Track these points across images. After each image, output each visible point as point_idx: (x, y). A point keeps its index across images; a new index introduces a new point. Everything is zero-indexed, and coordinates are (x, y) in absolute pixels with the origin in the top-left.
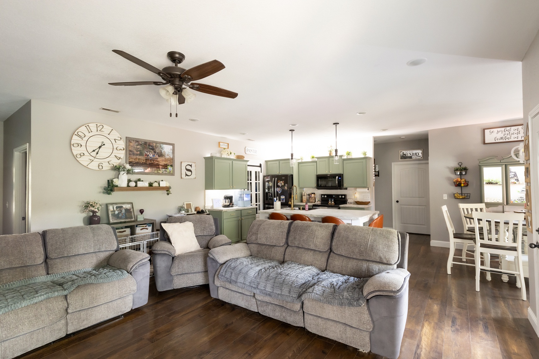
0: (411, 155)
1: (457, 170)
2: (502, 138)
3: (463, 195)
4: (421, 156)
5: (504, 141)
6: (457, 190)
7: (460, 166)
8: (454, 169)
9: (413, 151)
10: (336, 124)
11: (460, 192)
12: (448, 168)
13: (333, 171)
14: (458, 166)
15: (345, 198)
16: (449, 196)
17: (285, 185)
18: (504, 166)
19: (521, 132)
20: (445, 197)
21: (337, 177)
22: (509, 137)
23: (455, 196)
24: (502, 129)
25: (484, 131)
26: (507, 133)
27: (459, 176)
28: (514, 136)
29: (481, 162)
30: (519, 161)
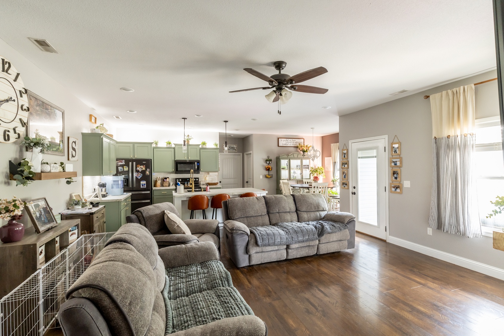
0: (230, 148)
1: (267, 161)
4: (236, 150)
5: (286, 146)
6: (266, 173)
8: (265, 160)
10: (226, 122)
12: (263, 159)
13: (192, 158)
14: (267, 158)
15: (198, 181)
16: (263, 176)
17: (146, 170)
18: (289, 159)
19: (292, 142)
20: (261, 177)
21: (196, 163)
22: (287, 144)
23: (266, 176)
24: (285, 139)
25: (278, 139)
26: (287, 141)
27: (267, 165)
28: (290, 144)
29: (281, 157)
30: (295, 157)
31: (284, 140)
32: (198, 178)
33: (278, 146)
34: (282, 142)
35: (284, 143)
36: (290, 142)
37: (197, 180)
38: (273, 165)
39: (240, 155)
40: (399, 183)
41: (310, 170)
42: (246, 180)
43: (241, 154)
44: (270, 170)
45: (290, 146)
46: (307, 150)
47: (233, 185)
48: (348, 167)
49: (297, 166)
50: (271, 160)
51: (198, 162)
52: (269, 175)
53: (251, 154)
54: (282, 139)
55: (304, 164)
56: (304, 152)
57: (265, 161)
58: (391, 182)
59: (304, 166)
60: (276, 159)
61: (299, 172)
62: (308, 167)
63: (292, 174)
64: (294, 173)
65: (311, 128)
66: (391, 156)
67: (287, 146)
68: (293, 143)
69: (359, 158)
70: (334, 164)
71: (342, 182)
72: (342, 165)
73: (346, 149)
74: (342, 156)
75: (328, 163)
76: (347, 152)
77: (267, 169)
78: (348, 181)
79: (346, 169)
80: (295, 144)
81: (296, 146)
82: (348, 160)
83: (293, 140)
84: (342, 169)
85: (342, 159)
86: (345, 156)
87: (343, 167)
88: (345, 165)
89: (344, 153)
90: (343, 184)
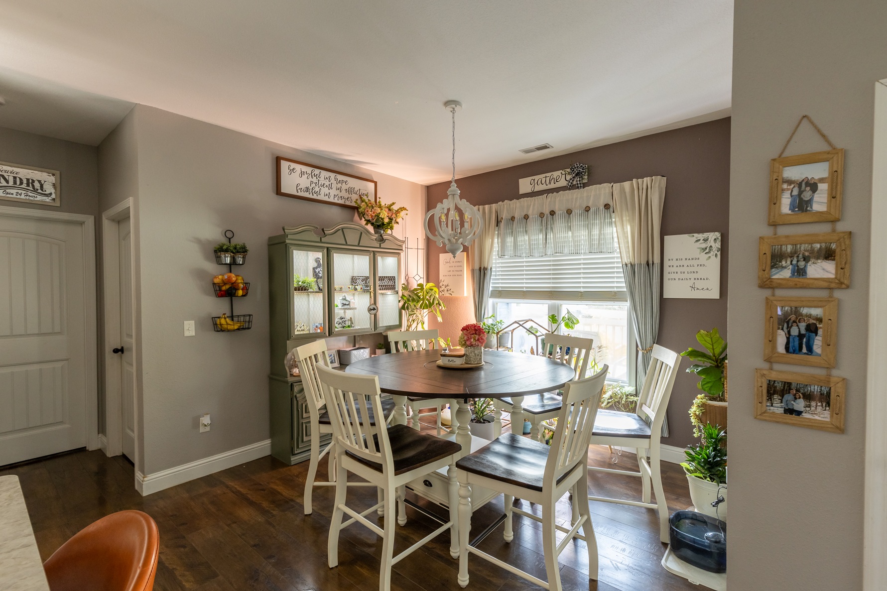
0: (7, 182)
1: (219, 250)
2: (307, 189)
3: (236, 319)
4: (53, 196)
5: (311, 196)
6: (219, 307)
7: (230, 239)
9: (16, 170)
11: (228, 314)
12: (199, 241)
14: (224, 240)
16: (200, 325)
18: (325, 250)
19: (334, 186)
20: (190, 328)
22: (317, 189)
23: (215, 324)
24: (308, 170)
25: (278, 160)
26: (315, 180)
27: (225, 269)
28: (325, 190)
29: (289, 237)
30: (346, 244)
31: (302, 173)
33: (278, 191)
34: (295, 179)
35: (304, 182)
36: (327, 183)
38: (251, 274)
39: (82, 223)
41: (400, 293)
42: (112, 340)
43: (90, 220)
44: (240, 293)
45: (326, 199)
46: (391, 219)
47: (36, 367)
48: (849, 279)
49: (354, 280)
50: (243, 250)
52: (232, 317)
54: (293, 165)
55: (380, 273)
56: (379, 226)
57: (213, 255)
59: (382, 279)
60: (269, 245)
61: (361, 302)
62: (391, 283)
63: (338, 312)
64: (346, 305)
65: (447, 103)
67: (315, 197)
68: (340, 189)
70: (481, 274)
71: (763, 375)
72: (772, 267)
73: (825, 147)
74: (774, 200)
75: (451, 273)
76: (834, 173)
77: (223, 291)
78: (835, 372)
79: (824, 294)
80: (346, 195)
81: (348, 203)
82: (841, 227)
83: (336, 179)
84: (773, 288)
85: (774, 225)
86: (801, 205)
87: (786, 274)
88: (802, 264)
89: (790, 182)
90: (782, 394)
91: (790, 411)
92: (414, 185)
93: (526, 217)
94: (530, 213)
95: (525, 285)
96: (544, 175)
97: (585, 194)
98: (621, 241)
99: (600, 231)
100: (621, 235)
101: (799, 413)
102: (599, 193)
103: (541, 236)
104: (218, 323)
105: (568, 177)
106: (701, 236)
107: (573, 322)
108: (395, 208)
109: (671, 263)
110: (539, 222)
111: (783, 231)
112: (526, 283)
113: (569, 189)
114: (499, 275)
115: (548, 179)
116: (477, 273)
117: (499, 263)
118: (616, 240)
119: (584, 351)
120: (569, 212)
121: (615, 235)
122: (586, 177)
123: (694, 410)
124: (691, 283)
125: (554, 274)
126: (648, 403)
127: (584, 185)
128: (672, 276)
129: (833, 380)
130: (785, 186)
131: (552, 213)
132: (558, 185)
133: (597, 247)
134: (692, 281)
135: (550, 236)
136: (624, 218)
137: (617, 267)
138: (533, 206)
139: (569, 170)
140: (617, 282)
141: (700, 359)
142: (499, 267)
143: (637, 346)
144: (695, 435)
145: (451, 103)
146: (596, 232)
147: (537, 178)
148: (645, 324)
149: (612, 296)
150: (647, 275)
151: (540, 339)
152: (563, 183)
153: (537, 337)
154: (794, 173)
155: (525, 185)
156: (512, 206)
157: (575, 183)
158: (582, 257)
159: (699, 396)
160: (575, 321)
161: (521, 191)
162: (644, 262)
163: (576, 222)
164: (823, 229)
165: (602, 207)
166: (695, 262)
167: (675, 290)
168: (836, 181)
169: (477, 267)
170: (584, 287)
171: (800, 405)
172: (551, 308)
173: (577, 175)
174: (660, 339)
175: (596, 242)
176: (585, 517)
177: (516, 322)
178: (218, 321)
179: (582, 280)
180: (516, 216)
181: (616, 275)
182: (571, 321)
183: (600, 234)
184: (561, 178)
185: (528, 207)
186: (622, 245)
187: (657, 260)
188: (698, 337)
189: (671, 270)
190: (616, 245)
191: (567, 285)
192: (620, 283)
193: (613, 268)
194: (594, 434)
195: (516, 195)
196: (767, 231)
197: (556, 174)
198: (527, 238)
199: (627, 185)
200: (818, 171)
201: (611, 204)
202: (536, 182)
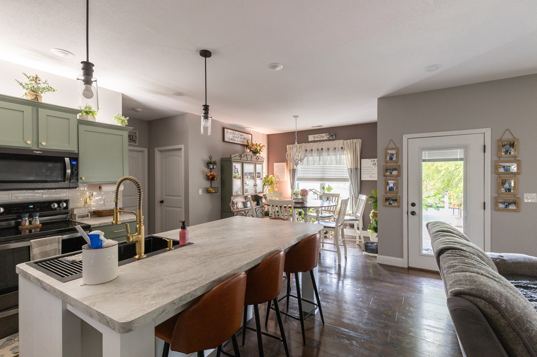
1: (209, 164)
2: (232, 139)
4: (136, 141)
6: (208, 184)
7: (211, 159)
8: (206, 163)
13: (52, 145)
14: (209, 160)
16: (203, 190)
18: (241, 163)
19: (240, 137)
21: (67, 160)
22: (234, 139)
23: (207, 190)
24: (232, 131)
25: (223, 129)
26: (234, 135)
27: (210, 170)
28: (237, 139)
29: (232, 158)
30: (248, 161)
31: (230, 133)
32: (67, 201)
33: (224, 140)
34: (229, 136)
35: (231, 136)
36: (237, 136)
37: (65, 205)
38: (216, 172)
40: (514, 196)
41: (263, 179)
43: (146, 150)
44: (213, 179)
45: (237, 142)
46: (260, 150)
48: (400, 175)
49: (250, 174)
51: (75, 158)
52: (211, 188)
53: (180, 149)
54: (228, 130)
56: (255, 153)
57: (206, 165)
58: (496, 195)
59: (257, 173)
60: (221, 161)
61: (252, 183)
65: (294, 117)
66: (496, 159)
67: (234, 142)
69: (425, 161)
70: (293, 172)
71: (385, 196)
72: (386, 172)
73: (395, 147)
74: (386, 157)
75: (280, 171)
76: (397, 152)
77: (210, 178)
78: (398, 194)
79: (395, 178)
80: (243, 140)
81: (243, 144)
82: (398, 164)
83: (240, 134)
84: (386, 177)
85: (386, 163)
86: (391, 159)
87: (388, 174)
88: (391, 171)
89: (389, 154)
90: (388, 200)
91: (390, 204)
92: (263, 134)
93: (312, 150)
94: (313, 149)
95: (311, 176)
96: (319, 135)
97: (334, 143)
98: (347, 160)
99: (340, 156)
100: (347, 158)
101: (391, 204)
102: (339, 143)
103: (318, 157)
104: (209, 190)
105: (328, 136)
106: (373, 160)
107: (330, 189)
108: (261, 145)
109: (364, 168)
110: (317, 152)
111: (388, 164)
112: (311, 175)
113: (328, 141)
114: (300, 172)
115: (320, 136)
116: (292, 171)
117: (300, 167)
118: (345, 160)
119: (337, 198)
120: (328, 149)
121: (345, 158)
122: (334, 137)
123: (371, 214)
124: (370, 175)
125: (322, 172)
126: (358, 212)
127: (334, 140)
128: (364, 173)
129: (397, 196)
130: (388, 154)
131: (322, 149)
132: (324, 139)
133: (339, 162)
134: (370, 174)
135: (321, 157)
136: (348, 153)
137: (346, 170)
138: (315, 146)
139: (328, 134)
140: (346, 175)
141: (372, 198)
142: (300, 169)
143: (353, 197)
144: (371, 222)
145: (296, 117)
146: (338, 157)
147: (316, 135)
148: (356, 189)
149: (344, 180)
150: (356, 172)
151: (319, 195)
152: (326, 138)
153: (318, 195)
154: (390, 152)
155: (311, 138)
156: (306, 145)
157: (330, 138)
158: (333, 165)
159: (372, 210)
160: (331, 189)
161: (310, 140)
162: (355, 168)
163: (331, 152)
164: (395, 164)
165: (340, 148)
166: (371, 168)
167: (365, 178)
168: (397, 154)
169: (292, 169)
170: (334, 177)
171: (391, 202)
172: (321, 185)
173: (331, 136)
174: (360, 192)
175: (338, 160)
176: (343, 239)
177: (309, 190)
178: (209, 189)
179: (333, 174)
180: (308, 149)
181: (345, 172)
182: (329, 189)
183: (340, 157)
184: (325, 136)
185: (313, 146)
186: (347, 162)
187: (359, 167)
188: (372, 192)
189: (364, 171)
190: (345, 162)
191: (327, 176)
192: (347, 175)
193: (344, 170)
194: (345, 220)
195: (307, 141)
196: (385, 164)
197: (323, 135)
198: (312, 158)
199: (349, 141)
200: (394, 152)
201: (343, 147)
202: (315, 137)
